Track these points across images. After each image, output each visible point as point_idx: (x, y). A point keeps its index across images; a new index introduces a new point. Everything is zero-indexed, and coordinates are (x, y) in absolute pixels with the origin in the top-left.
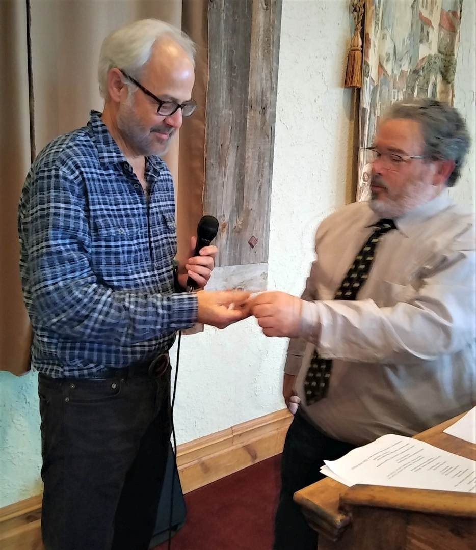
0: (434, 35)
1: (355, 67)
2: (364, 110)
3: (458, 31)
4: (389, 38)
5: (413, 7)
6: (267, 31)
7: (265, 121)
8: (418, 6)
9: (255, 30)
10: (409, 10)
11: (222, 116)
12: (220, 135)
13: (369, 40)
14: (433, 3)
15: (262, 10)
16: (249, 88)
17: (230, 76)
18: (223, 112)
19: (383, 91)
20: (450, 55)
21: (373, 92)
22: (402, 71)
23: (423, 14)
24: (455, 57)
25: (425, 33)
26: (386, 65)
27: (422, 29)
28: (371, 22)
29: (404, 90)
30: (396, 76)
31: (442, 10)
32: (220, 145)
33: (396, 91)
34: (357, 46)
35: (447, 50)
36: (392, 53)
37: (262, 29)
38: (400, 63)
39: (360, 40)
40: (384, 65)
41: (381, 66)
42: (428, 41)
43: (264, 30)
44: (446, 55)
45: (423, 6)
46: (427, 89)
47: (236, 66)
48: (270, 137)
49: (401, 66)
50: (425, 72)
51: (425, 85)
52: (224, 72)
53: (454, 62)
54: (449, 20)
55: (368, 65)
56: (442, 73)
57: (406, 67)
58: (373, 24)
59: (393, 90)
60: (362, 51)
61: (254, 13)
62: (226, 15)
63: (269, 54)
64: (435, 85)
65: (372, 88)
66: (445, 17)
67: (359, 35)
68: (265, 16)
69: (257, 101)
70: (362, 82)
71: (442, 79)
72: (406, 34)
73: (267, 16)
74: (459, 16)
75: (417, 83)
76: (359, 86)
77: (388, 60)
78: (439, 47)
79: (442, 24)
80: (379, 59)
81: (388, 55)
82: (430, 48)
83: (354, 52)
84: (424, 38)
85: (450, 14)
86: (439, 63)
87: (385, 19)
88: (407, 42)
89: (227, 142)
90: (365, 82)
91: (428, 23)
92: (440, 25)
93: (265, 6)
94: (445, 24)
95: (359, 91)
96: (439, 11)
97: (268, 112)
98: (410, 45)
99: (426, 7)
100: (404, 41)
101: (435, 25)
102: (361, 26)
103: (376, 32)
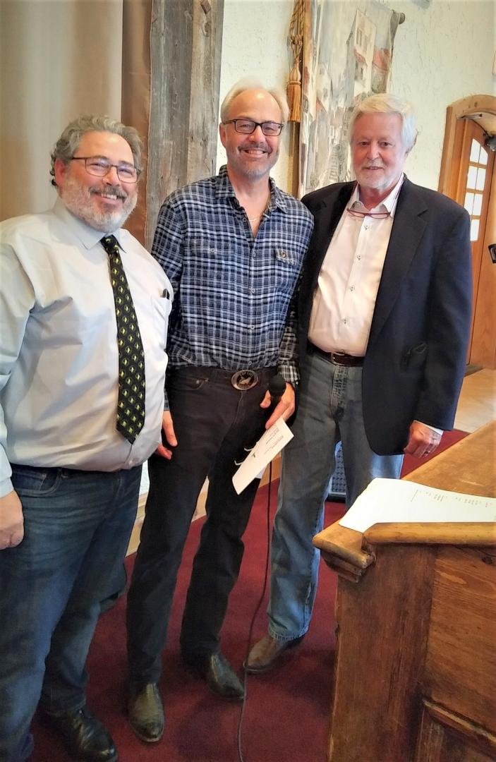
0: (368, 73)
2: (304, 146)
3: (390, 69)
4: (326, 73)
5: (348, 43)
6: (208, 59)
7: (206, 154)
8: (352, 43)
9: (195, 57)
10: (345, 47)
11: (162, 147)
12: (160, 167)
13: (307, 74)
14: (367, 40)
15: (202, 37)
16: (190, 117)
17: (171, 104)
18: (164, 143)
19: (322, 127)
21: (312, 128)
22: (338, 108)
23: (358, 51)
25: (360, 70)
26: (324, 101)
27: (357, 65)
28: (309, 56)
30: (333, 112)
31: (375, 47)
32: (160, 178)
33: (333, 127)
34: (297, 80)
36: (329, 89)
37: (203, 56)
38: (336, 99)
39: (299, 73)
40: (322, 101)
41: (318, 101)
42: (362, 79)
43: (204, 58)
45: (357, 43)
47: (176, 93)
48: (211, 171)
49: (337, 102)
52: (164, 100)
54: (381, 59)
55: (307, 100)
57: (342, 104)
58: (311, 58)
59: (331, 127)
60: (301, 85)
61: (194, 40)
62: (166, 39)
63: (210, 83)
65: (310, 123)
66: (378, 55)
67: (298, 68)
68: (206, 43)
69: (198, 133)
70: (302, 117)
72: (342, 72)
73: (208, 44)
74: (391, 54)
76: (298, 120)
77: (325, 96)
78: (372, 85)
79: (375, 62)
80: (317, 94)
81: (326, 91)
82: (364, 87)
83: (293, 86)
84: (358, 76)
85: (383, 52)
87: (323, 55)
88: (343, 79)
89: (168, 176)
90: (305, 117)
91: (360, 59)
92: (373, 62)
93: (205, 33)
94: (379, 63)
95: (298, 125)
96: (372, 48)
97: (209, 144)
98: (346, 81)
99: (361, 44)
100: (340, 78)
101: (369, 62)
102: (299, 60)
103: (314, 66)
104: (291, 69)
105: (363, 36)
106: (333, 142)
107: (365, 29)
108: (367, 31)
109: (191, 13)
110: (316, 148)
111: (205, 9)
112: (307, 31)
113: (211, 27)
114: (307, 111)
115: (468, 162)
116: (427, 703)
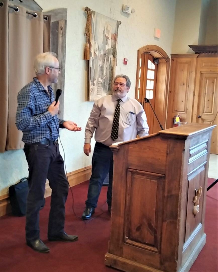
0: (110, 42)
1: (88, 53)
2: (91, 67)
3: (117, 40)
4: (96, 43)
5: (103, 33)
8: (105, 32)
9: (59, 43)
10: (102, 34)
13: (91, 45)
14: (109, 31)
19: (96, 61)
21: (93, 61)
22: (101, 55)
23: (106, 35)
24: (117, 49)
25: (107, 41)
27: (106, 40)
29: (102, 60)
30: (99, 56)
31: (112, 33)
34: (88, 47)
35: (114, 46)
36: (98, 48)
37: (61, 43)
39: (88, 45)
40: (96, 52)
41: (95, 53)
45: (106, 33)
46: (108, 60)
49: (100, 53)
51: (108, 59)
53: (116, 51)
55: (91, 53)
56: (113, 54)
57: (102, 53)
58: (92, 39)
59: (99, 61)
64: (111, 59)
66: (113, 36)
67: (88, 43)
68: (62, 39)
70: (90, 58)
72: (102, 42)
74: (117, 35)
75: (106, 58)
76: (89, 60)
77: (97, 51)
78: (112, 46)
79: (112, 38)
80: (94, 50)
81: (97, 49)
82: (109, 46)
83: (87, 49)
84: (107, 43)
85: (114, 35)
86: (112, 51)
87: (95, 37)
88: (102, 45)
91: (107, 38)
92: (111, 39)
93: (62, 36)
94: (113, 38)
95: (88, 61)
96: (111, 34)
100: (101, 44)
101: (110, 38)
102: (88, 40)
103: (93, 42)
104: (86, 43)
105: (108, 31)
107: (109, 28)
108: (109, 29)
109: (58, 31)
110: (94, 68)
111: (62, 29)
112: (90, 31)
113: (63, 34)
114: (91, 56)
115: (147, 69)
116: (128, 169)
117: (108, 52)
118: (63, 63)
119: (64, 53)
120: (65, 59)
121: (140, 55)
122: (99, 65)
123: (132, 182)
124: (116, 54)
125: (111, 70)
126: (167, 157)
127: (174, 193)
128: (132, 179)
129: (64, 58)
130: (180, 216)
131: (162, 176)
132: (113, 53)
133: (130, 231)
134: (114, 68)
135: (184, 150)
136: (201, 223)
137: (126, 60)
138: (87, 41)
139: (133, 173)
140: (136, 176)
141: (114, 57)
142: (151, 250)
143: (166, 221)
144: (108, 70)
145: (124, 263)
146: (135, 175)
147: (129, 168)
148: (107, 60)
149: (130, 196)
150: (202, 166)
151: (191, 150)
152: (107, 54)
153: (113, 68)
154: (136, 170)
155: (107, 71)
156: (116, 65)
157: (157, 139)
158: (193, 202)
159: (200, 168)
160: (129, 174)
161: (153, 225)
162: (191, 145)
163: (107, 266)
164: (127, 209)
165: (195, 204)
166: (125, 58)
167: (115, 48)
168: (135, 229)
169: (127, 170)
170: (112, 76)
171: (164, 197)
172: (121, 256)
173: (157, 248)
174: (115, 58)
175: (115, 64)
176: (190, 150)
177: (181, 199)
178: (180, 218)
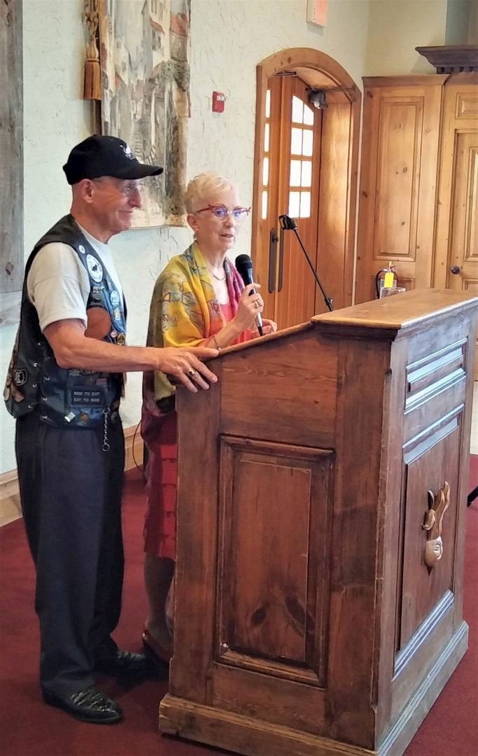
0: (166, 40)
1: (94, 78)
2: (106, 123)
3: (189, 34)
4: (123, 47)
5: (143, 12)
6: (11, 47)
7: (14, 139)
8: (148, 11)
10: (140, 16)
13: (104, 51)
14: (162, 6)
19: (122, 101)
20: (183, 61)
21: (113, 103)
23: (153, 20)
24: (188, 62)
25: (157, 40)
26: (123, 74)
27: (154, 34)
28: (105, 32)
29: (142, 100)
30: (133, 85)
33: (134, 102)
34: (95, 57)
35: (179, 55)
36: (127, 63)
37: (6, 45)
38: (135, 72)
39: (97, 50)
40: (121, 75)
41: (117, 76)
42: (160, 48)
43: (8, 47)
44: (179, 61)
45: (152, 11)
46: (164, 99)
48: (19, 156)
49: (136, 75)
50: (161, 80)
51: (162, 94)
53: (187, 68)
54: (178, 24)
55: (106, 77)
56: (176, 80)
57: (142, 76)
58: (108, 34)
59: (131, 102)
60: (99, 62)
63: (14, 70)
64: (171, 94)
65: (111, 99)
66: (175, 21)
67: (95, 45)
68: (8, 33)
70: (102, 94)
71: (177, 86)
72: (140, 43)
73: (10, 33)
74: (188, 17)
75: (154, 92)
76: (99, 99)
77: (124, 69)
78: (172, 54)
79: (172, 29)
80: (116, 68)
81: (124, 64)
82: (163, 55)
83: (91, 63)
84: (155, 45)
85: (180, 17)
86: (173, 70)
87: (118, 27)
88: (141, 50)
90: (105, 94)
91: (157, 28)
92: (170, 29)
93: (7, 23)
94: (176, 29)
95: (99, 103)
96: (169, 13)
97: (16, 130)
98: (144, 52)
99: (156, 13)
100: (137, 50)
101: (166, 30)
102: (95, 37)
103: (111, 40)
104: (88, 45)
105: (158, 4)
106: (135, 117)
110: (118, 124)
111: (6, 1)
112: (101, 6)
113: (12, 16)
114: (107, 88)
115: (291, 124)
116: (223, 437)
117: (159, 72)
118: (15, 112)
119: (19, 80)
120: (20, 97)
121: (265, 82)
122: (135, 115)
123: (234, 478)
124: (186, 80)
125: (172, 129)
126: (338, 394)
127: (361, 502)
128: (236, 465)
129: (17, 94)
130: (380, 572)
131: (326, 453)
132: (177, 78)
133: (232, 624)
134: (181, 124)
135: (389, 372)
136: (452, 591)
137: (219, 98)
138: (91, 40)
139: (237, 449)
140: (247, 457)
141: (182, 87)
142: (296, 680)
143: (340, 589)
144: (163, 129)
145: (218, 724)
146: (245, 455)
147: (226, 433)
148: (160, 99)
149: (230, 520)
150: (450, 420)
151: (412, 371)
152: (158, 78)
153: (177, 123)
154: (247, 440)
155: (161, 135)
156: (187, 114)
157: (307, 342)
158: (423, 529)
159: (443, 425)
160: (227, 453)
161: (303, 603)
162: (410, 358)
163: (165, 735)
164: (222, 560)
165: (428, 535)
166: (216, 90)
167: (181, 59)
168: (249, 619)
169: (219, 440)
170: (175, 149)
171: (332, 516)
172: (208, 702)
173: (317, 672)
174: (184, 90)
175: (184, 113)
176: (407, 372)
177: (382, 522)
178: (382, 579)
